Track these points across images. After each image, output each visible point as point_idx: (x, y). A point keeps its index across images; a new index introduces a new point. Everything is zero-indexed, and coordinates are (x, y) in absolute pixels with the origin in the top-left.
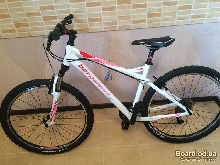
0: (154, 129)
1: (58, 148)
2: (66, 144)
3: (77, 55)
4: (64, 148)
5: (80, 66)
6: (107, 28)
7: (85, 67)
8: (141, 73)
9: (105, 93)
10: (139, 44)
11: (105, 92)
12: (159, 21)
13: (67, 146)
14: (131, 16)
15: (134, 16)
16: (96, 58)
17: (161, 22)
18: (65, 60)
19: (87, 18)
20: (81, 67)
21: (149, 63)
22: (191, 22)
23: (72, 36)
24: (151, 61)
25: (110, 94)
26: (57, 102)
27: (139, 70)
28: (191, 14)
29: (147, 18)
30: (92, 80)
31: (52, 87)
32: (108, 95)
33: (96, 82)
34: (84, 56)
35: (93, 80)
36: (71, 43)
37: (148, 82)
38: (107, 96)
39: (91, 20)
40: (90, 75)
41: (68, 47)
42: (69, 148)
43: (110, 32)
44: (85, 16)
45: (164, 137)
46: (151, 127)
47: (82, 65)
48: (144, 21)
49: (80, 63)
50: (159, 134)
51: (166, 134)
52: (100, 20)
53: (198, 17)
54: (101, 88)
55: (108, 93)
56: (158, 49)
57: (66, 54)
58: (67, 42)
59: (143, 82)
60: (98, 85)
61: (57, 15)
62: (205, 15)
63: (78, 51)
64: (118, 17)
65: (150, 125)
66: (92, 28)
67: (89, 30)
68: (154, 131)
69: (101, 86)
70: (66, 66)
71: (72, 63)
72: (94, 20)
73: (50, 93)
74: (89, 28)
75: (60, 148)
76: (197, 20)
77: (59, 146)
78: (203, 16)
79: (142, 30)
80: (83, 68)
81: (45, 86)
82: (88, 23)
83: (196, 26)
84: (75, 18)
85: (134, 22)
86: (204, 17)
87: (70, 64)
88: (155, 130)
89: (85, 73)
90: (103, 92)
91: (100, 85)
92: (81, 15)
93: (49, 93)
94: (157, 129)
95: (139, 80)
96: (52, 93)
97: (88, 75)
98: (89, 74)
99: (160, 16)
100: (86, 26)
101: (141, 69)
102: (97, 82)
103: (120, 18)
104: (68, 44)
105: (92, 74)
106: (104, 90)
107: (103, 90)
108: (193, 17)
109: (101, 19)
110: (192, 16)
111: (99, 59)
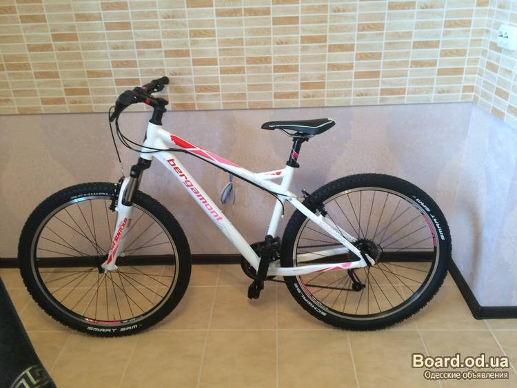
0: (305, 296)
1: (118, 324)
2: (136, 318)
3: (165, 142)
4: (131, 325)
5: (169, 161)
6: (228, 103)
7: (178, 165)
8: (278, 181)
9: (212, 216)
10: (273, 129)
11: (212, 212)
12: (323, 96)
13: (137, 321)
14: (271, 85)
15: (276, 86)
16: (198, 149)
17: (326, 99)
18: (144, 150)
19: (194, 85)
20: (172, 163)
21: (293, 163)
22: (380, 101)
23: (158, 108)
24: (296, 159)
25: (221, 218)
26: (123, 225)
27: (274, 174)
28: (378, 86)
29: (299, 91)
30: (189, 189)
31: (117, 198)
32: (218, 219)
33: (196, 193)
34: (177, 144)
35: (192, 189)
36: (157, 120)
37: (291, 199)
38: (216, 221)
39: (201, 89)
40: (186, 178)
41: (152, 127)
42: (140, 325)
43: (234, 112)
44: (190, 81)
45: (325, 314)
46: (298, 289)
47: (172, 160)
48: (294, 95)
49: (169, 156)
50: (316, 306)
51: (330, 309)
52: (216, 89)
53: (392, 92)
54: (206, 205)
55: (217, 215)
56: (307, 140)
57: (146, 138)
58: (151, 117)
59: (282, 199)
60: (201, 199)
61: (140, 77)
62: (404, 89)
63: (167, 135)
64: (248, 85)
65: (297, 286)
66: (201, 102)
67: (196, 107)
68: (304, 298)
69: (206, 202)
70: (146, 161)
71: (157, 155)
72: (206, 89)
73: (113, 208)
74: (196, 102)
75: (123, 325)
76: (392, 99)
77: (122, 321)
78: (402, 91)
79: (291, 110)
80: (175, 165)
81: (105, 195)
82: (195, 94)
83: (391, 108)
84: (173, 84)
85: (277, 96)
86: (404, 93)
87: (153, 157)
88: (307, 298)
89: (178, 175)
90: (208, 212)
91: (203, 198)
92: (183, 80)
93: (110, 209)
94: (312, 296)
95: (275, 194)
96: (116, 209)
97: (183, 179)
98: (184, 177)
99: (324, 88)
100: (191, 98)
101: (278, 174)
102: (198, 192)
103: (252, 87)
104: (152, 121)
105: (190, 178)
106: (212, 209)
107: (209, 209)
108: (383, 92)
109: (218, 87)
110: (382, 90)
111: (204, 151)
